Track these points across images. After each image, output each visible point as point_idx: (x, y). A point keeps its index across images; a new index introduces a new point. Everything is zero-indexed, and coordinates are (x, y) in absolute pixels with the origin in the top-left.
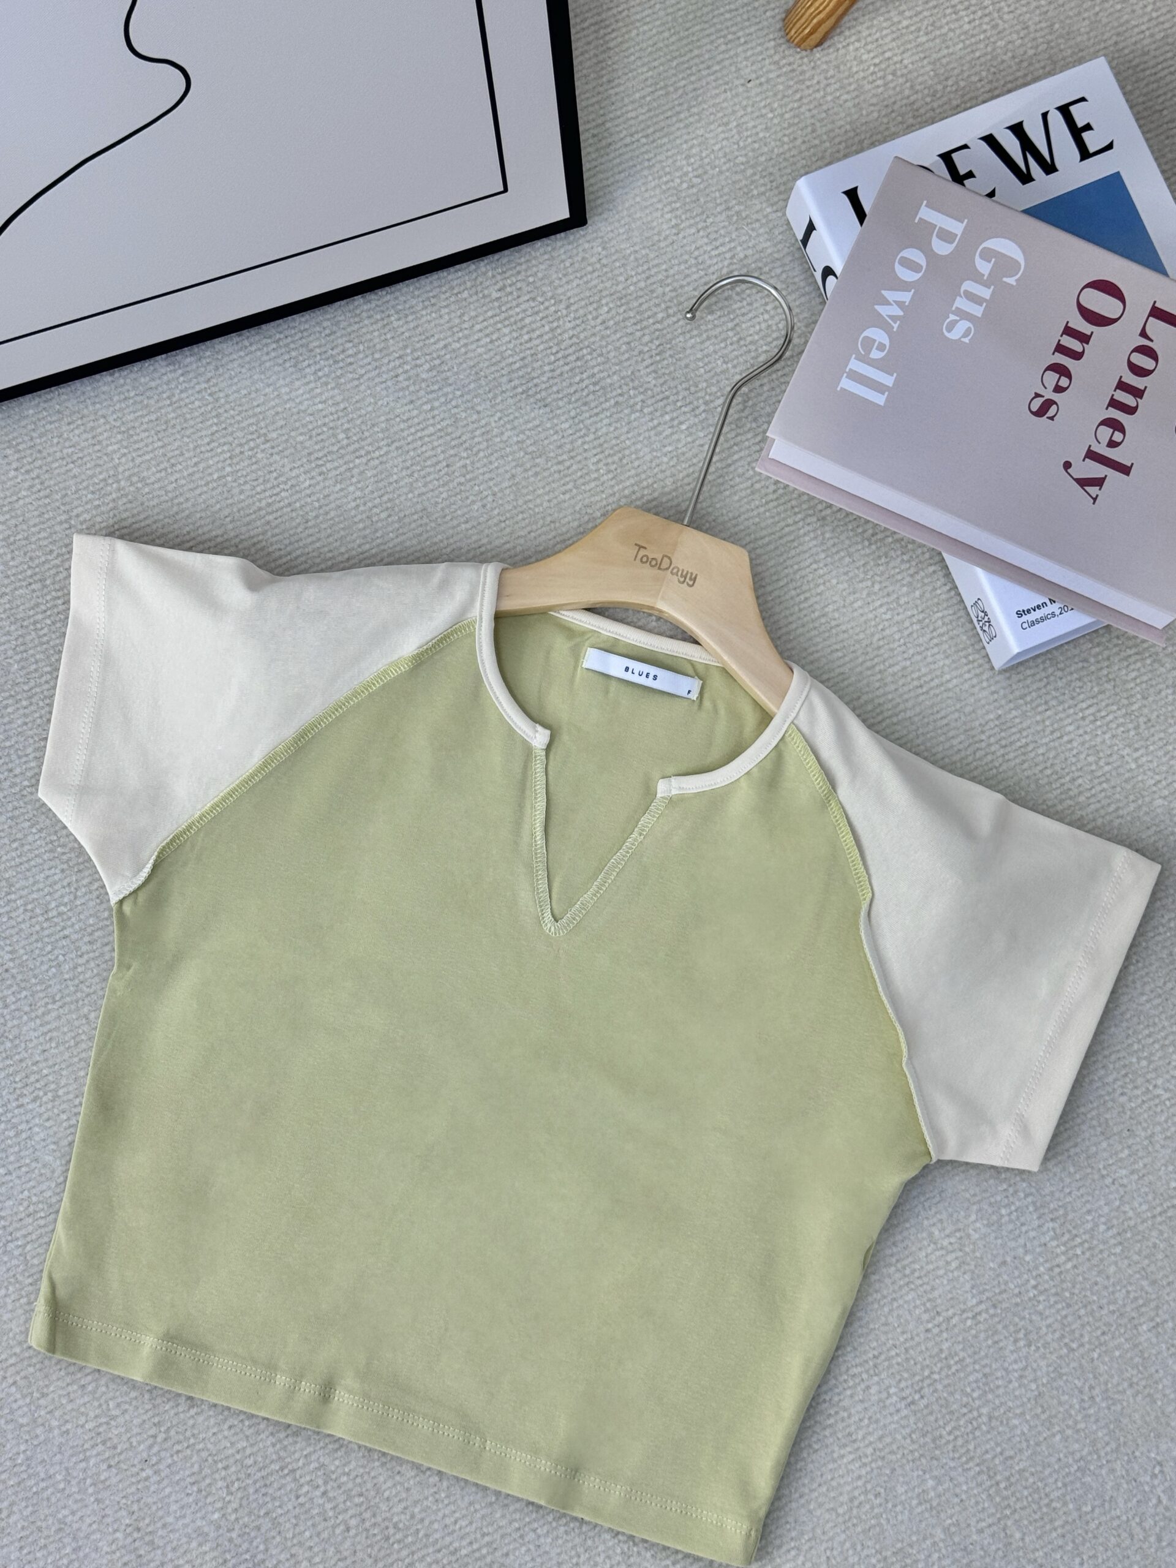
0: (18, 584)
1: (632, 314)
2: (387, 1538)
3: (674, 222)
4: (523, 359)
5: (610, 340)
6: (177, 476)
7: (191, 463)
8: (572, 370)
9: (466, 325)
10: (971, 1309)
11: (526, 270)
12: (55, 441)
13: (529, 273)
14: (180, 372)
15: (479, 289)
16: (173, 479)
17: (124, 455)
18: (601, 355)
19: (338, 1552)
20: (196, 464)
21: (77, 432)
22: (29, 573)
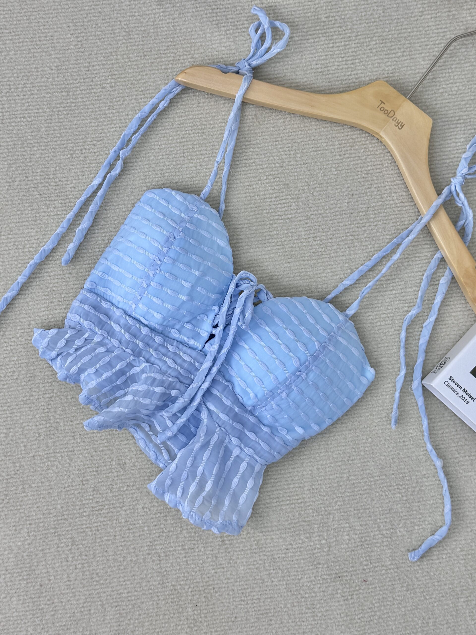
0: (56, 90)
1: (385, 49)
2: (92, 578)
3: (421, 9)
4: (326, 55)
5: (371, 59)
6: (145, 61)
7: (153, 57)
8: (347, 68)
9: (305, 30)
10: (386, 566)
11: (342, 12)
12: (94, 26)
13: (343, 13)
14: (162, 10)
15: (317, 14)
16: (143, 62)
17: (123, 43)
18: (364, 65)
19: (68, 577)
20: (156, 59)
21: (105, 25)
22: (63, 86)
